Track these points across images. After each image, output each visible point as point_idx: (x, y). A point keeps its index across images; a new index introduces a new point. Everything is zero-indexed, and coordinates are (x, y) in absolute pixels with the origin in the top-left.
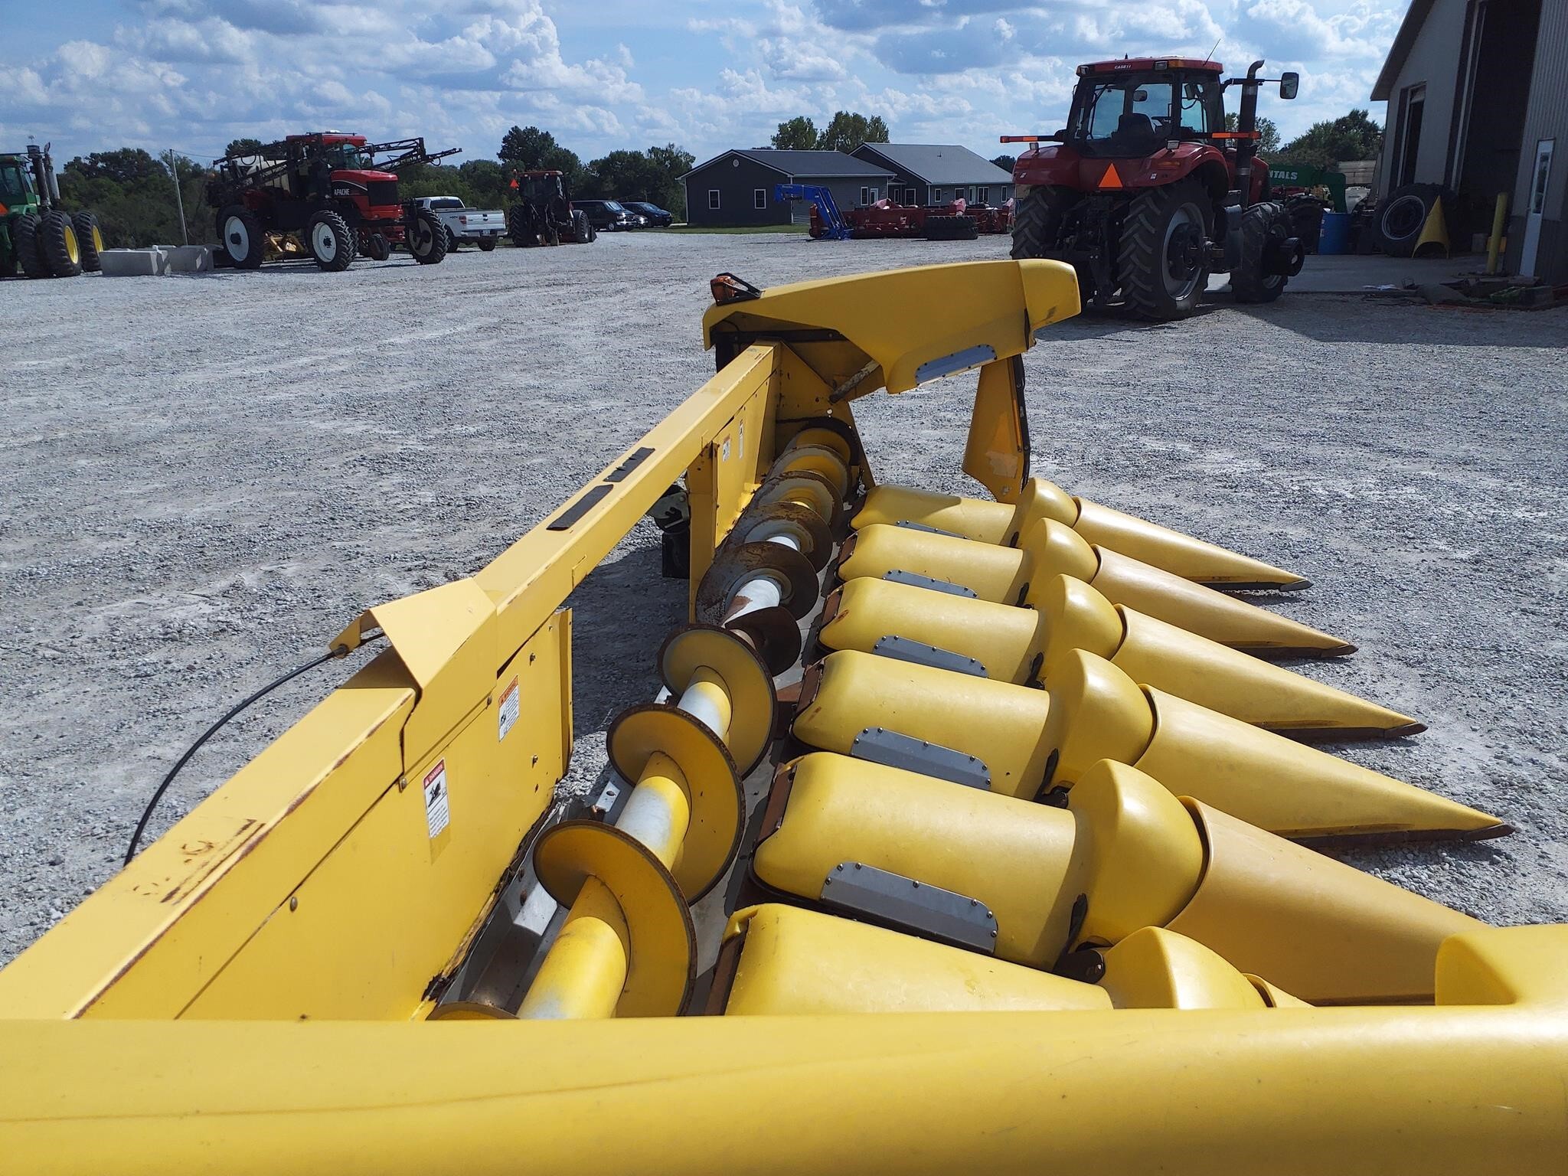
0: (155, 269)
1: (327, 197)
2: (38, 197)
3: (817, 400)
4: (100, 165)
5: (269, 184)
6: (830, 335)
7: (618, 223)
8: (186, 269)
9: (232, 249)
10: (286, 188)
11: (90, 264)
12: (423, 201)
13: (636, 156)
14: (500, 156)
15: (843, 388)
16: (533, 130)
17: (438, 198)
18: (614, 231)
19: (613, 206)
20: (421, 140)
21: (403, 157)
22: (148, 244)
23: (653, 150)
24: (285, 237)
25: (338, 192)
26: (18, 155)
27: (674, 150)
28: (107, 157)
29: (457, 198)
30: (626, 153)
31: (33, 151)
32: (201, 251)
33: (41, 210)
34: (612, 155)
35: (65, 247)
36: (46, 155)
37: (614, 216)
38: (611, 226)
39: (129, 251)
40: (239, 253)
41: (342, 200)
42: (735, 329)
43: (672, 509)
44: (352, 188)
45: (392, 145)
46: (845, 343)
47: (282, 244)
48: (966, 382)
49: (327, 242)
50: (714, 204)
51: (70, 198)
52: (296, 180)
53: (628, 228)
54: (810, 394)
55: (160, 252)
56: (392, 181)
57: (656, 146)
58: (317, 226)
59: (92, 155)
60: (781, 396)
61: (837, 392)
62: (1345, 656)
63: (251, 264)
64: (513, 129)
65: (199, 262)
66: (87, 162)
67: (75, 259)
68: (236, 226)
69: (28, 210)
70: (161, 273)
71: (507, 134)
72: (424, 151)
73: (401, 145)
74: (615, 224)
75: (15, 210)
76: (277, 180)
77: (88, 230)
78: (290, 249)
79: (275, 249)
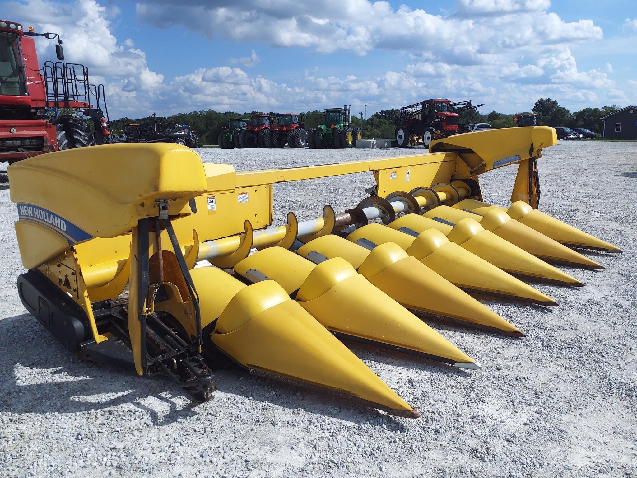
0: (371, 146)
1: (432, 122)
2: (344, 122)
3: (467, 173)
4: (384, 114)
5: (414, 117)
6: (470, 151)
7: (568, 137)
8: (382, 147)
9: (399, 140)
10: (420, 119)
11: (354, 145)
12: (475, 125)
13: (596, 110)
14: (533, 110)
15: (475, 169)
16: (549, 100)
17: (481, 124)
18: (566, 140)
19: (568, 130)
20: (470, 101)
21: (463, 107)
22: (371, 139)
23: (605, 108)
24: (419, 137)
25: (437, 120)
26: (341, 108)
27: (616, 108)
28: (387, 112)
29: (488, 124)
30: (591, 109)
31: (345, 107)
32: (387, 141)
33: (345, 126)
34: (584, 110)
35: (348, 139)
36: (349, 109)
37: (567, 134)
38: (565, 138)
39: (365, 140)
40: (400, 142)
41: (437, 123)
42: (444, 149)
43: (372, 191)
44: (441, 119)
45: (460, 103)
46: (475, 154)
47: (418, 140)
48: (514, 168)
49: (428, 138)
50: (618, 129)
51: (369, 126)
52: (424, 116)
53: (573, 139)
54: (464, 170)
55: (374, 141)
56: (457, 117)
57: (606, 106)
58: (426, 132)
59: (382, 111)
60: (455, 171)
61: (472, 170)
62: (598, 270)
63: (404, 146)
64: (540, 99)
65: (386, 145)
66: (380, 114)
67: (350, 143)
68: (401, 133)
69: (340, 126)
70: (373, 148)
71: (538, 101)
72: (471, 105)
73: (463, 103)
74: (567, 137)
75: (336, 126)
76: (417, 116)
77: (357, 133)
78: (421, 141)
79: (415, 141)
